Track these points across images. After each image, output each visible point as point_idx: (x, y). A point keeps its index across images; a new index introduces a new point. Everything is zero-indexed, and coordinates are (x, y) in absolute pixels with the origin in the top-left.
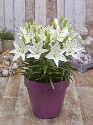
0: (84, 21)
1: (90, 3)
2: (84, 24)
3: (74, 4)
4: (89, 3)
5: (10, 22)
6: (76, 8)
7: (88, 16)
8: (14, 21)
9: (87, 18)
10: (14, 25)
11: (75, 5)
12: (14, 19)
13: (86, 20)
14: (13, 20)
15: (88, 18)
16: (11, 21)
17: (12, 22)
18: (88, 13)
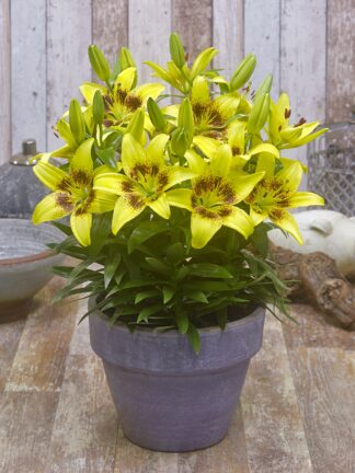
0: (321, 93)
1: (343, 25)
2: (320, 106)
3: (281, 29)
4: (339, 26)
5: (32, 97)
6: (288, 44)
7: (335, 77)
8: (48, 93)
9: (330, 82)
10: (48, 109)
11: (283, 33)
12: (49, 85)
13: (327, 90)
14: (42, 91)
15: (333, 81)
16: (35, 94)
17: (38, 100)
18: (333, 66)
